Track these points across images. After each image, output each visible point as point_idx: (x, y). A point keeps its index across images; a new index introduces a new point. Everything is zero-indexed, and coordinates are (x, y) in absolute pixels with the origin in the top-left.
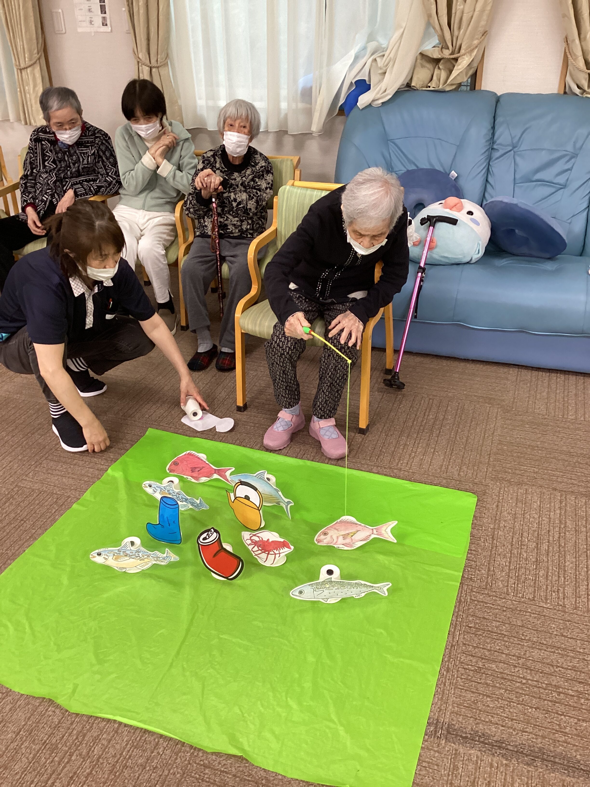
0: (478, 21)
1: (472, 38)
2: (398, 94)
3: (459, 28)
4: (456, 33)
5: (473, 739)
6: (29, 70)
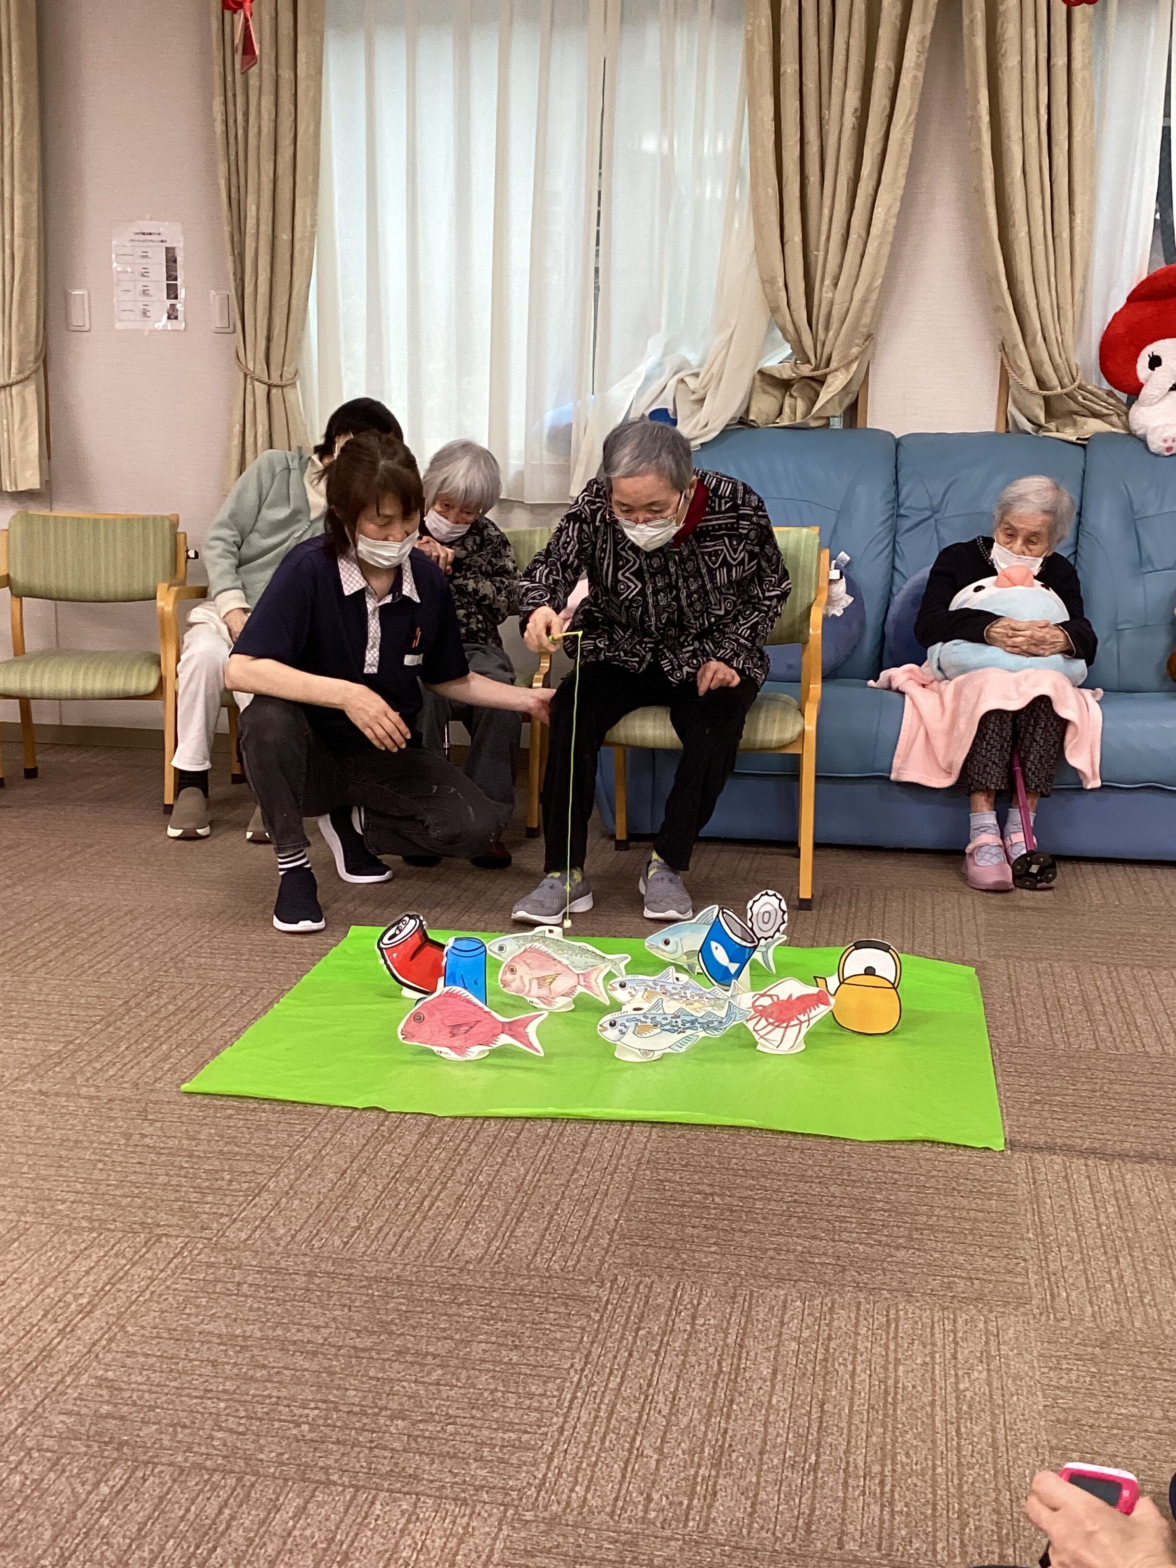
0: (858, 319)
1: (849, 345)
2: (725, 432)
3: (827, 329)
4: (821, 336)
5: (1051, 1149)
6: (14, 389)
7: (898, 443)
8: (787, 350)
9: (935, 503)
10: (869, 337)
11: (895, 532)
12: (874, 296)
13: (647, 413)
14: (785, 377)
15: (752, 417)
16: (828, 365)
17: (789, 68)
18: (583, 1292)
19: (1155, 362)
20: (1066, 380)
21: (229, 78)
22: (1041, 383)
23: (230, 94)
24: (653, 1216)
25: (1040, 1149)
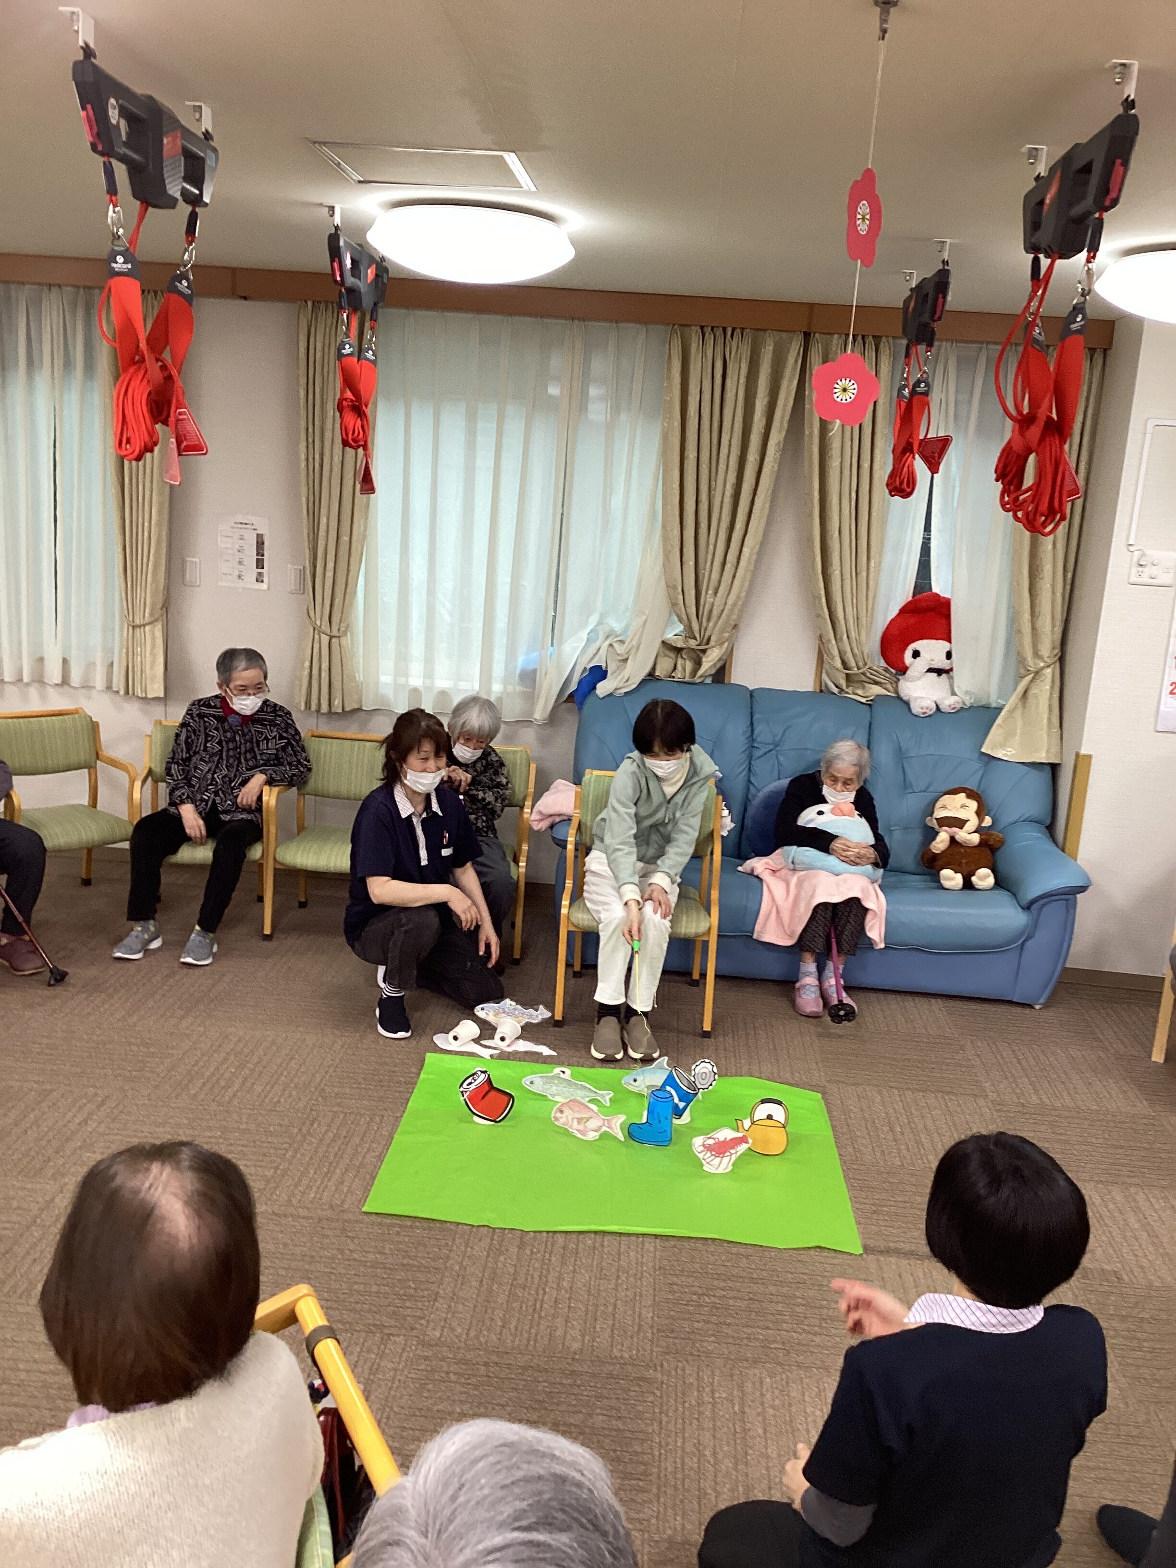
0: (729, 614)
1: (723, 630)
2: (642, 683)
3: (709, 620)
4: (704, 624)
5: (887, 1252)
6: (147, 628)
7: (752, 694)
8: (680, 628)
9: (777, 739)
10: (735, 626)
11: (750, 757)
12: (740, 603)
13: (588, 667)
14: (679, 646)
15: (657, 673)
16: (707, 643)
17: (691, 454)
18: (647, 1374)
19: (916, 654)
20: (861, 664)
21: (310, 430)
22: (844, 663)
23: (310, 440)
24: (672, 1313)
25: (882, 1252)
